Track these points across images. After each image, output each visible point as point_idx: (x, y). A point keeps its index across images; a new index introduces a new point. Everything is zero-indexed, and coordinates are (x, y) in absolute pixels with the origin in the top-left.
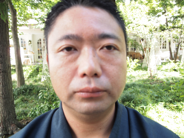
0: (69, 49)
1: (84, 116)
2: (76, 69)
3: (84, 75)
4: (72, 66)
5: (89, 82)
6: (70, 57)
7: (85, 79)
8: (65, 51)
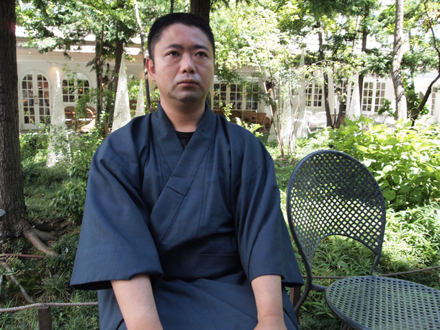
0: (174, 53)
1: (181, 104)
2: (179, 68)
3: (185, 71)
4: (176, 66)
5: (188, 76)
6: (175, 59)
7: (185, 74)
8: (171, 55)
